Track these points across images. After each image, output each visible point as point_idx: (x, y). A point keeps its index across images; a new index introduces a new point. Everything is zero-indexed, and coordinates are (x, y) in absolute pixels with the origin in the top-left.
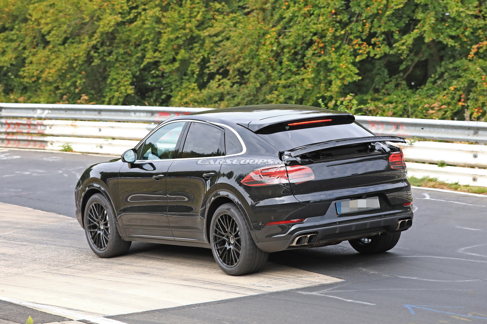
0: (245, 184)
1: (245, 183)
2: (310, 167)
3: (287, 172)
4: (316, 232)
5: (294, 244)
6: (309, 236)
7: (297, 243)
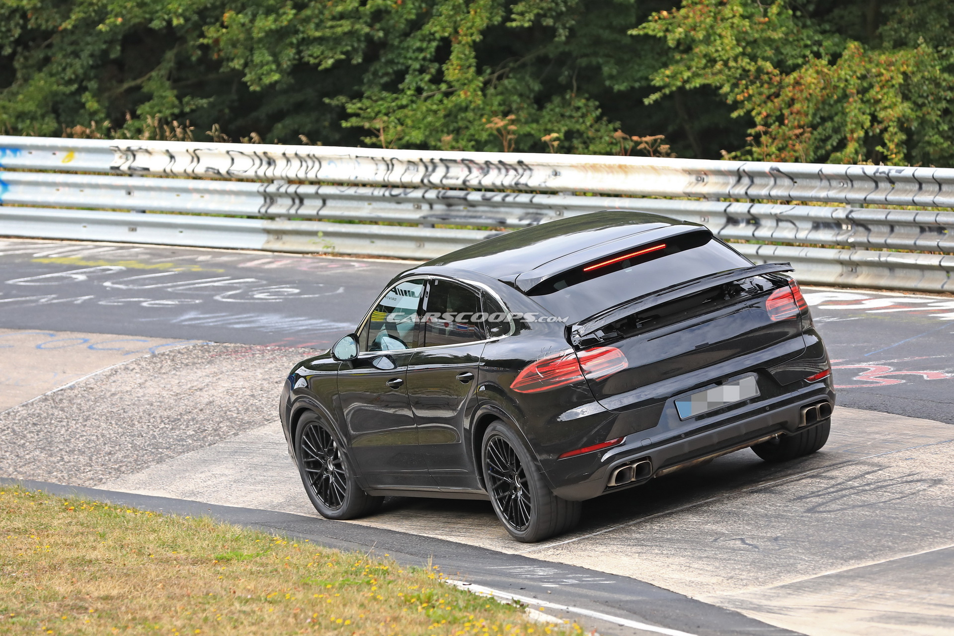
0: (516, 390)
1: (517, 388)
2: (618, 348)
3: (578, 361)
4: (648, 457)
5: (613, 483)
6: (635, 466)
7: (617, 481)
